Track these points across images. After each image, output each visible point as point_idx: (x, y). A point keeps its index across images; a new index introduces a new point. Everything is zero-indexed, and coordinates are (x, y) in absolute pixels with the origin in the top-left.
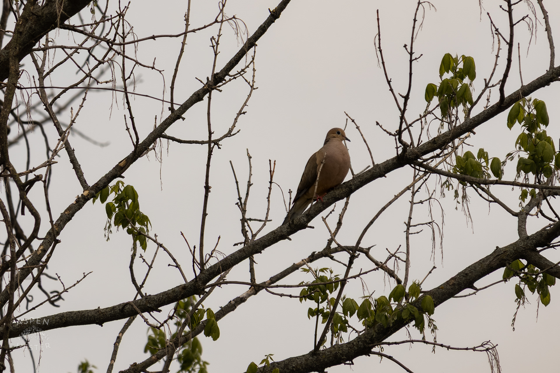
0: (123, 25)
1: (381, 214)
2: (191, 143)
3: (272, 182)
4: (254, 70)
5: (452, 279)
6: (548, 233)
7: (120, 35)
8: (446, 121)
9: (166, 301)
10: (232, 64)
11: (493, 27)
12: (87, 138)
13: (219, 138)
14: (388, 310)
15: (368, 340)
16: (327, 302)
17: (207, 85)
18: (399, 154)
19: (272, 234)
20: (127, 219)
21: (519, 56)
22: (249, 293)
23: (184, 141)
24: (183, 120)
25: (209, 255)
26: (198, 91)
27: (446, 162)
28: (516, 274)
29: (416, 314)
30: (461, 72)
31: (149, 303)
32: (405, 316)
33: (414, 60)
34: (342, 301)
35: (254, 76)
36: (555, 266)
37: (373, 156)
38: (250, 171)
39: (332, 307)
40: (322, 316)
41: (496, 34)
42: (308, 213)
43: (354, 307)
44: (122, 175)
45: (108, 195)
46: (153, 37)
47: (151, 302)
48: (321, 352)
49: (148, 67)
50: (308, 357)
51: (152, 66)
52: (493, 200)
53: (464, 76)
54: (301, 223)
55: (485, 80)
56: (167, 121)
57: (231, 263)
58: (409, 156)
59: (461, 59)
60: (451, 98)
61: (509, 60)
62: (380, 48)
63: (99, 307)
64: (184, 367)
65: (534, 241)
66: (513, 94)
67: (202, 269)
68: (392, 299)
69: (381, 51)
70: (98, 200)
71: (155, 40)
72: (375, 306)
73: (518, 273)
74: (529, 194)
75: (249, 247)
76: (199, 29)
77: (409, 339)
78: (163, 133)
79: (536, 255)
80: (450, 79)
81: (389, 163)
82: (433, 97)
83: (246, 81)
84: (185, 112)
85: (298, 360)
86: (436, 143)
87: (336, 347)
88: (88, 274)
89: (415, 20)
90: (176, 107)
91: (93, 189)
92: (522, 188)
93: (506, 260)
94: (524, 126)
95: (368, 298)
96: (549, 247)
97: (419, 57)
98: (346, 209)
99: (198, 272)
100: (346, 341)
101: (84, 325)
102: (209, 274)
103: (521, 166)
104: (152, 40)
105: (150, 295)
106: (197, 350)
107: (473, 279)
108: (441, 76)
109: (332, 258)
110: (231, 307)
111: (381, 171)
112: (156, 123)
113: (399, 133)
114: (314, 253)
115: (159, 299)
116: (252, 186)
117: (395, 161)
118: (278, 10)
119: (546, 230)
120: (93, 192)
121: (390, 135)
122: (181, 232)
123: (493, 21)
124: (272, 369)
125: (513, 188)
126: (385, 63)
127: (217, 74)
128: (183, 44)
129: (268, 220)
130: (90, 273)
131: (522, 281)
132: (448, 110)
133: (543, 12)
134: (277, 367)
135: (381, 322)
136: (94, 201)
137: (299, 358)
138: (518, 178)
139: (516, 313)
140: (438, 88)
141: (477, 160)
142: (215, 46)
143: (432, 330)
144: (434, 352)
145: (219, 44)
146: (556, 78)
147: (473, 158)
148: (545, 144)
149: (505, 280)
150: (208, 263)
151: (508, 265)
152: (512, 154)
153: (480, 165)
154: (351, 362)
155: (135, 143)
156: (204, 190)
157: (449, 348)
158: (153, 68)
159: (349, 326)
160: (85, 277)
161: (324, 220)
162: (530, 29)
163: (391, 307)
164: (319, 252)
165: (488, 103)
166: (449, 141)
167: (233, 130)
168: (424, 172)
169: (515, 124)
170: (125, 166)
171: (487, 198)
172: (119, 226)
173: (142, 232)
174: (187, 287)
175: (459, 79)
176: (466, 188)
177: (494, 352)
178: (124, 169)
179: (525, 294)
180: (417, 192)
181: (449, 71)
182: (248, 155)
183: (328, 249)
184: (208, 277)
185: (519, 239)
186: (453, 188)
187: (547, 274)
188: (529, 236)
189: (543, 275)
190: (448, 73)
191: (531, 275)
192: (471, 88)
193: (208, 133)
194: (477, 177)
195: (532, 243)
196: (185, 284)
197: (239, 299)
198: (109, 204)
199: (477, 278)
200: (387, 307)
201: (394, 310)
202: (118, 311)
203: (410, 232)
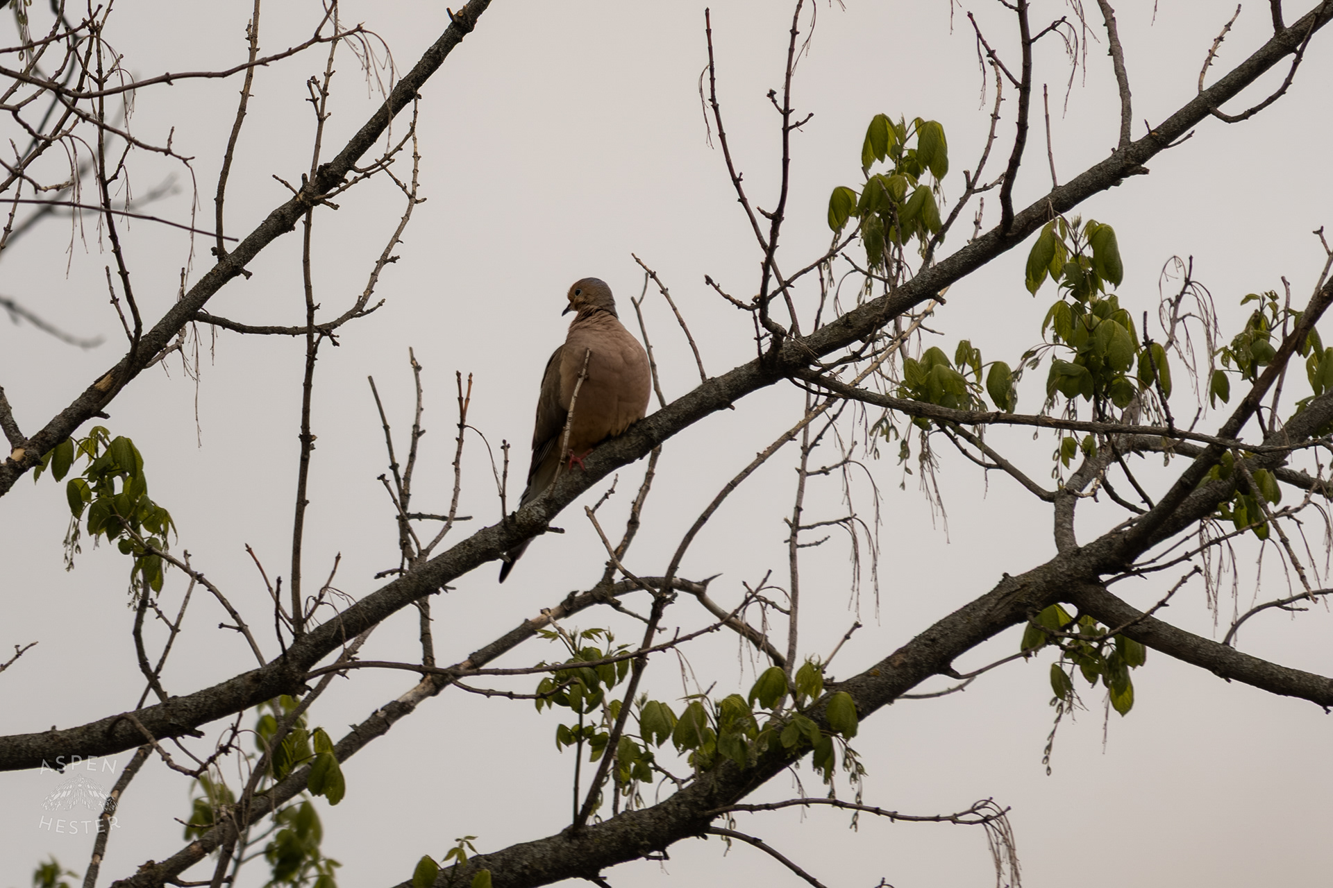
0: (99, 51)
1: (725, 500)
2: (267, 333)
3: (466, 424)
4: (416, 157)
5: (900, 651)
6: (1125, 539)
7: (90, 76)
8: (879, 275)
9: (214, 709)
10: (363, 141)
11: (982, 47)
12: (50, 329)
13: (333, 319)
14: (747, 729)
15: (702, 799)
16: (602, 711)
17: (303, 193)
18: (763, 353)
19: (464, 549)
20: (118, 518)
21: (1047, 116)
22: (420, 691)
23: (252, 327)
24: (247, 279)
25: (314, 599)
26: (283, 208)
27: (881, 373)
28: (1053, 639)
29: (816, 737)
30: (913, 160)
31: (174, 715)
32: (787, 740)
33: (792, 127)
34: (639, 707)
35: (415, 171)
36: (1142, 619)
37: (701, 359)
38: (419, 399)
39: (614, 723)
40: (590, 743)
41: (992, 63)
42: (550, 497)
43: (667, 722)
44: (104, 410)
45: (71, 461)
46: (167, 79)
47: (179, 714)
48: (591, 829)
49: (157, 150)
50: (559, 842)
51: (165, 147)
52: (994, 463)
53: (921, 167)
54: (532, 519)
55: (967, 174)
56: (207, 282)
57: (368, 617)
58: (788, 357)
59: (913, 128)
60: (888, 219)
61: (1022, 126)
62: (713, 99)
63: (54, 727)
64: (281, 874)
65: (1093, 559)
66: (1034, 207)
67: (297, 633)
68: (757, 701)
69: (716, 107)
70: (48, 473)
71: (171, 84)
72: (717, 718)
73: (1056, 637)
74: (1078, 448)
75: (410, 578)
76: (276, 58)
77: (799, 797)
78: (200, 310)
79: (1099, 592)
80: (887, 175)
81: (739, 376)
82: (847, 219)
83: (398, 182)
84: (251, 258)
85: (535, 850)
86: (851, 327)
87: (625, 817)
88: (27, 648)
89: (794, 32)
90: (230, 247)
91: (34, 445)
92: (1060, 434)
93: (1026, 606)
94: (1064, 285)
95: (699, 700)
96: (1129, 573)
97: (806, 121)
98: (648, 488)
99: (289, 640)
100: (649, 802)
101: (20, 771)
102: (316, 645)
103: (1058, 379)
104: (165, 84)
105: (175, 697)
106: (311, 831)
107: (949, 652)
108: (865, 169)
109: (617, 606)
110: (378, 725)
111: (720, 394)
112: (182, 286)
113: (762, 302)
114: (574, 593)
115: (197, 706)
116: (424, 435)
117: (754, 370)
118: (469, 11)
119: (1121, 533)
120: (34, 451)
121: (739, 308)
122: (247, 546)
123: (981, 32)
124: (473, 872)
125: (1036, 434)
126: (726, 136)
127: (327, 166)
128: (245, 95)
129: (457, 516)
130: (32, 645)
131: (1066, 656)
132: (883, 250)
133: (1103, 10)
134: (487, 866)
135: (731, 757)
136: (37, 476)
137: (539, 845)
138: (1049, 408)
139: (1053, 733)
140: (859, 197)
141: (955, 367)
142: (318, 99)
143: (853, 776)
144: (856, 827)
145: (328, 94)
146: (1135, 168)
147: (945, 365)
148: (1114, 327)
149: (1025, 652)
150: (312, 618)
151: (1031, 617)
152: (1034, 353)
153: (961, 380)
154: (662, 854)
155: (133, 335)
156: (298, 446)
157: (894, 816)
158: (168, 152)
159: (657, 768)
160: (19, 654)
161: (590, 513)
162: (1071, 50)
163: (754, 722)
164: (585, 593)
165: (976, 232)
166: (881, 321)
167: (367, 300)
168: (826, 397)
169: (1045, 282)
170: (111, 388)
171: (980, 459)
172: (99, 535)
173: (154, 548)
174: (264, 675)
175: (908, 174)
176: (930, 436)
177: (1001, 825)
178: (107, 397)
179: (1074, 687)
180: (815, 448)
181: (884, 157)
182: (412, 363)
183: (608, 584)
184: (313, 652)
185: (1058, 555)
186: (897, 436)
187: (1126, 638)
188: (1080, 548)
189: (1116, 641)
190: (882, 162)
191: (1086, 640)
192: (938, 195)
193: (306, 307)
194: (955, 407)
195: (1088, 564)
196: (258, 670)
197: (397, 706)
198: (75, 481)
199: (958, 649)
200: (744, 721)
201: (760, 728)
202: (100, 737)
203: (799, 542)
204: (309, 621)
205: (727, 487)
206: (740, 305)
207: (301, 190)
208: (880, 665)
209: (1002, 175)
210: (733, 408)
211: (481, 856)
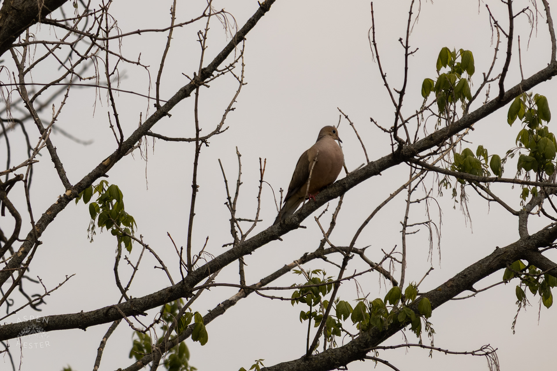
0: (107, 19)
1: (376, 214)
2: (178, 141)
3: (263, 180)
4: (243, 65)
5: (451, 280)
6: (550, 232)
7: (103, 30)
8: (444, 117)
9: (152, 304)
10: (221, 58)
11: (492, 19)
12: (70, 137)
13: (206, 135)
14: (383, 313)
15: (363, 344)
16: (320, 305)
17: (194, 81)
18: (394, 151)
19: (262, 235)
20: (111, 220)
21: (519, 50)
22: (239, 295)
24: (169, 117)
25: (197, 256)
26: (185, 87)
27: (444, 159)
28: (517, 275)
29: (413, 317)
30: (459, 67)
31: (135, 306)
32: (401, 319)
33: (409, 54)
34: (336, 304)
35: (243, 71)
37: (367, 154)
38: (240, 169)
39: (325, 310)
40: (314, 319)
41: (495, 26)
42: (300, 213)
43: (348, 310)
44: (106, 174)
45: (92, 195)
46: (139, 32)
47: (137, 306)
48: (314, 356)
49: (133, 63)
50: (300, 362)
51: (137, 61)
52: (493, 199)
53: (462, 70)
54: (292, 222)
55: (484, 74)
56: (152, 118)
57: (220, 264)
58: (405, 153)
59: (459, 53)
60: (448, 93)
61: (509, 54)
62: (374, 41)
63: (82, 311)
65: (536, 241)
66: (513, 89)
67: (189, 271)
68: (388, 301)
69: (375, 45)
70: (81, 200)
71: (140, 34)
72: (370, 309)
73: (519, 274)
74: (530, 192)
75: (239, 247)
76: (186, 23)
77: (405, 343)
78: (149, 131)
79: (538, 255)
80: (447, 74)
81: (384, 161)
82: (430, 93)
83: (235, 76)
84: (171, 108)
86: (433, 140)
87: (329, 351)
88: (71, 277)
89: (411, 13)
90: (162, 104)
91: (76, 189)
92: (523, 186)
93: (506, 261)
94: (525, 122)
95: (362, 301)
96: (551, 247)
97: (415, 51)
98: (340, 208)
99: (185, 274)
101: (67, 330)
102: (197, 276)
103: (522, 163)
104: (138, 34)
105: (135, 298)
106: (184, 355)
107: (472, 281)
108: (438, 71)
109: (325, 259)
110: (220, 310)
111: (375, 169)
112: (141, 120)
113: (395, 129)
114: (306, 254)
115: (145, 303)
116: (242, 185)
117: (390, 158)
118: (268, 2)
119: (548, 229)
120: (76, 191)
121: (385, 132)
122: (168, 233)
123: (491, 13)
125: (513, 186)
126: (379, 57)
127: (205, 69)
128: (169, 38)
129: (258, 220)
130: (73, 275)
131: (523, 282)
132: (446, 106)
133: (544, 3)
135: (376, 326)
136: (77, 202)
137: (291, 363)
138: (518, 175)
139: (517, 316)
140: (435, 83)
141: (476, 157)
142: (202, 40)
143: (430, 334)
144: (431, 356)
145: (206, 38)
147: (472, 156)
148: (547, 141)
149: (505, 281)
150: (196, 264)
151: (508, 266)
152: (512, 151)
153: (479, 163)
154: (344, 368)
155: (120, 141)
156: (191, 190)
157: (446, 352)
158: (138, 64)
159: (343, 330)
160: (67, 279)
161: (317, 220)
162: (531, 21)
163: (387, 310)
164: (311, 253)
165: (487, 99)
166: (446, 137)
167: (221, 127)
168: (421, 170)
169: (516, 120)
170: (110, 164)
171: (487, 197)
172: (103, 227)
173: (127, 233)
174: (174, 289)
175: (457, 73)
176: (465, 187)
177: (493, 356)
178: (108, 168)
179: (526, 296)
180: (414, 191)
181: (446, 66)
182: (237, 153)
183: (321, 250)
184: (196, 279)
185: (520, 239)
186: (451, 186)
187: (549, 275)
188: (530, 236)
189: (545, 276)
190: (445, 68)
191: (532, 276)
192: (470, 82)
193: (196, 130)
194: (476, 174)
195: (533, 243)
196: (171, 287)
197: (229, 302)
198: (93, 204)
199: (476, 279)
200: (382, 310)
201: (389, 313)
202: (102, 315)
203: (406, 232)
204: (194, 265)
205: (377, 209)
206: (385, 131)
207: (193, 79)
208: (442, 286)
209: (500, 75)
210: (381, 175)
211: (266, 368)
